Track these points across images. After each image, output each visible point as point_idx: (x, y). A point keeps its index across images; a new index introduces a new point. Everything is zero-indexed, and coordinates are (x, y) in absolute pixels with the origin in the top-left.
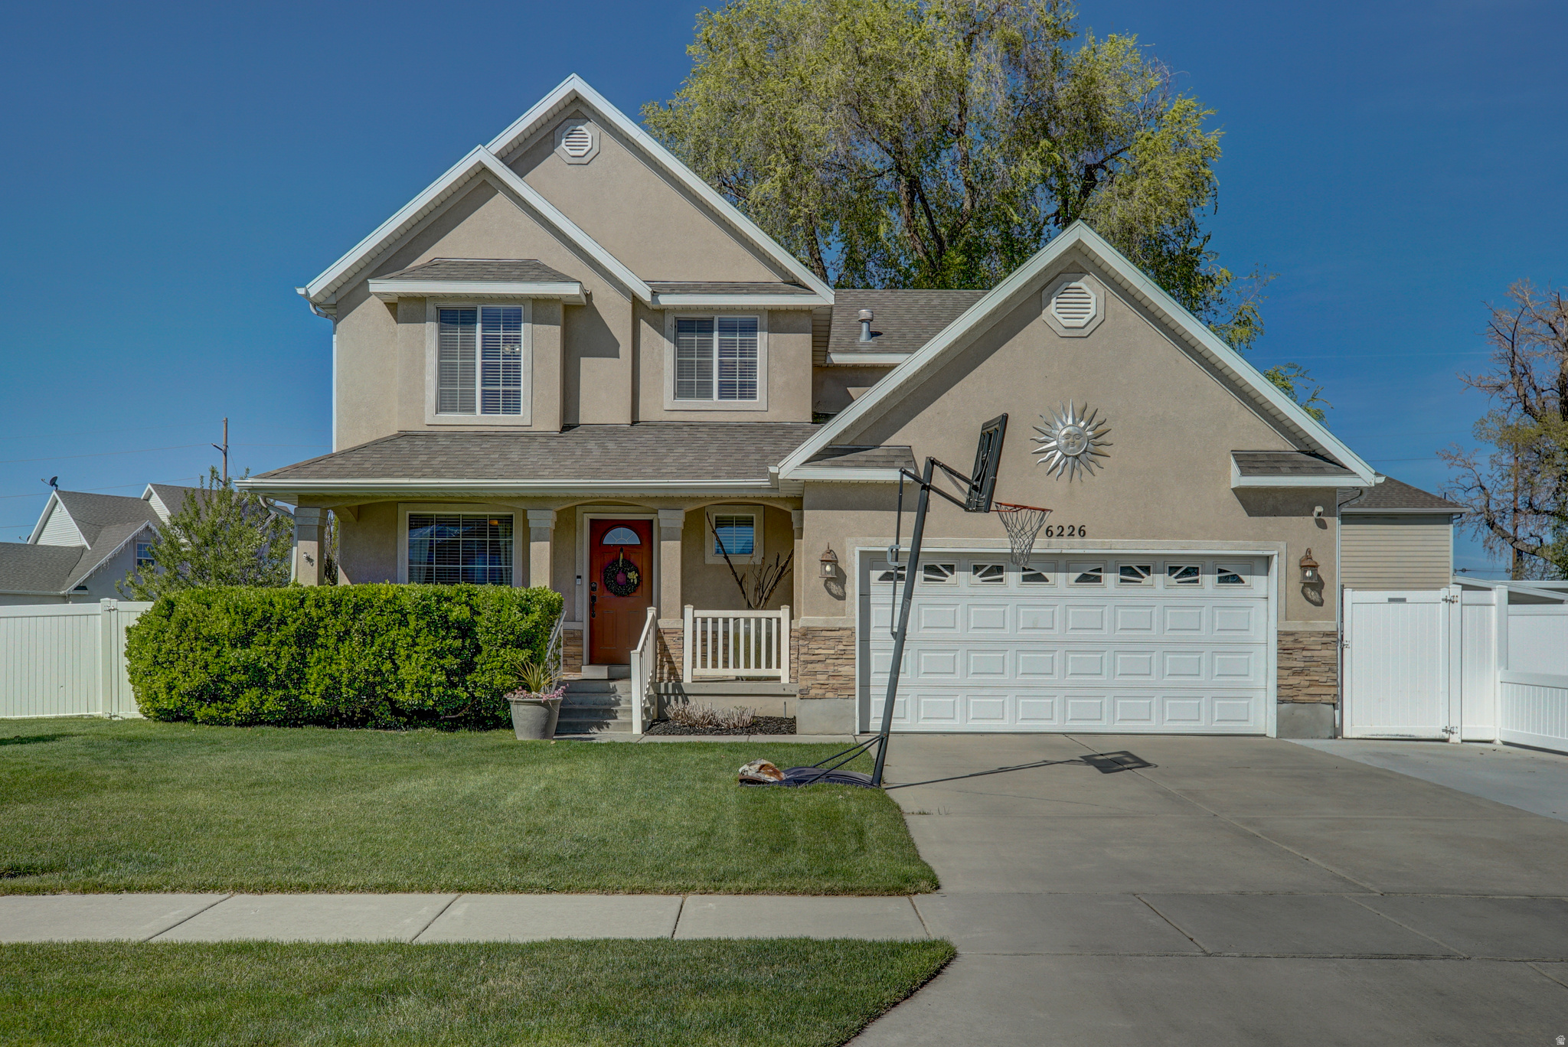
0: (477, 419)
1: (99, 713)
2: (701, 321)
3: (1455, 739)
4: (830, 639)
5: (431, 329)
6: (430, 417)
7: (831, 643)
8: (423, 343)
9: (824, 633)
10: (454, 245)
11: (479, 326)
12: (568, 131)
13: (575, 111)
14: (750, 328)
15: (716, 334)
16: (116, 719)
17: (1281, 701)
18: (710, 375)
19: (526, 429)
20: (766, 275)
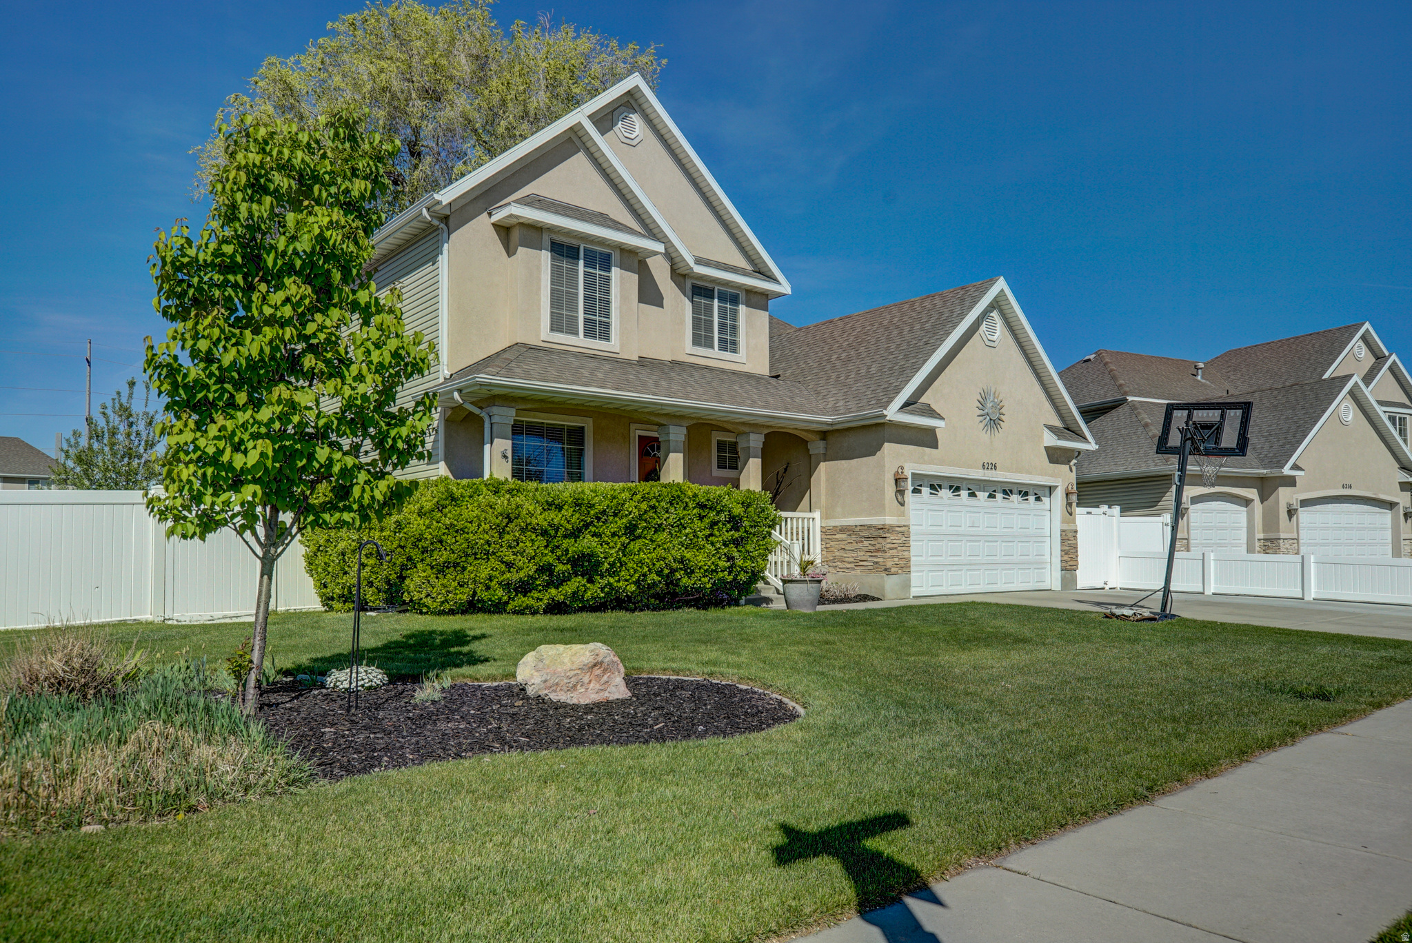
0: (580, 341)
1: (147, 616)
2: (706, 289)
3: (1107, 588)
4: (899, 532)
5: (545, 256)
6: (543, 333)
7: (900, 535)
8: (538, 268)
9: (897, 529)
10: (545, 185)
11: (581, 262)
12: (623, 116)
13: (631, 102)
14: (734, 300)
15: (716, 301)
16: (170, 622)
17: (1062, 570)
18: (712, 331)
19: (615, 355)
20: (742, 263)
